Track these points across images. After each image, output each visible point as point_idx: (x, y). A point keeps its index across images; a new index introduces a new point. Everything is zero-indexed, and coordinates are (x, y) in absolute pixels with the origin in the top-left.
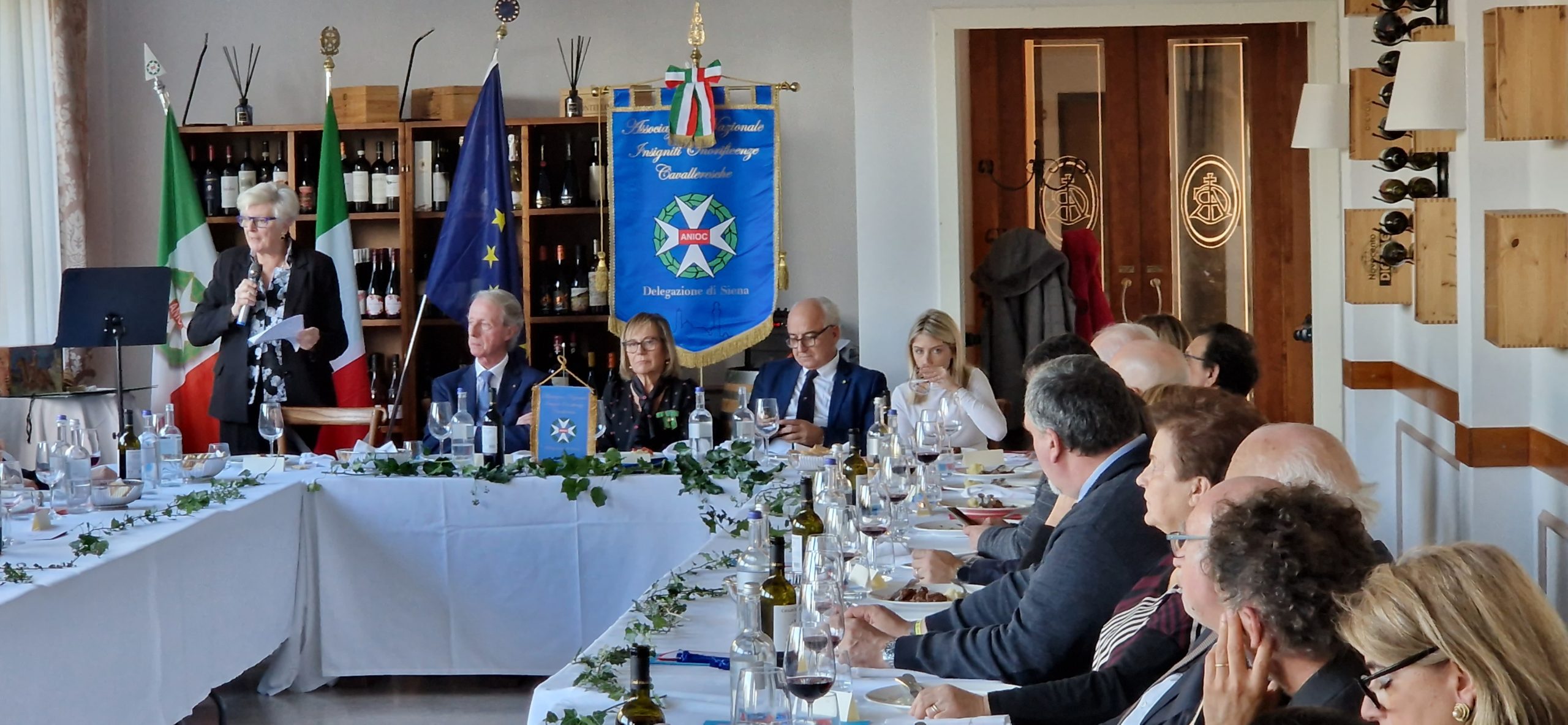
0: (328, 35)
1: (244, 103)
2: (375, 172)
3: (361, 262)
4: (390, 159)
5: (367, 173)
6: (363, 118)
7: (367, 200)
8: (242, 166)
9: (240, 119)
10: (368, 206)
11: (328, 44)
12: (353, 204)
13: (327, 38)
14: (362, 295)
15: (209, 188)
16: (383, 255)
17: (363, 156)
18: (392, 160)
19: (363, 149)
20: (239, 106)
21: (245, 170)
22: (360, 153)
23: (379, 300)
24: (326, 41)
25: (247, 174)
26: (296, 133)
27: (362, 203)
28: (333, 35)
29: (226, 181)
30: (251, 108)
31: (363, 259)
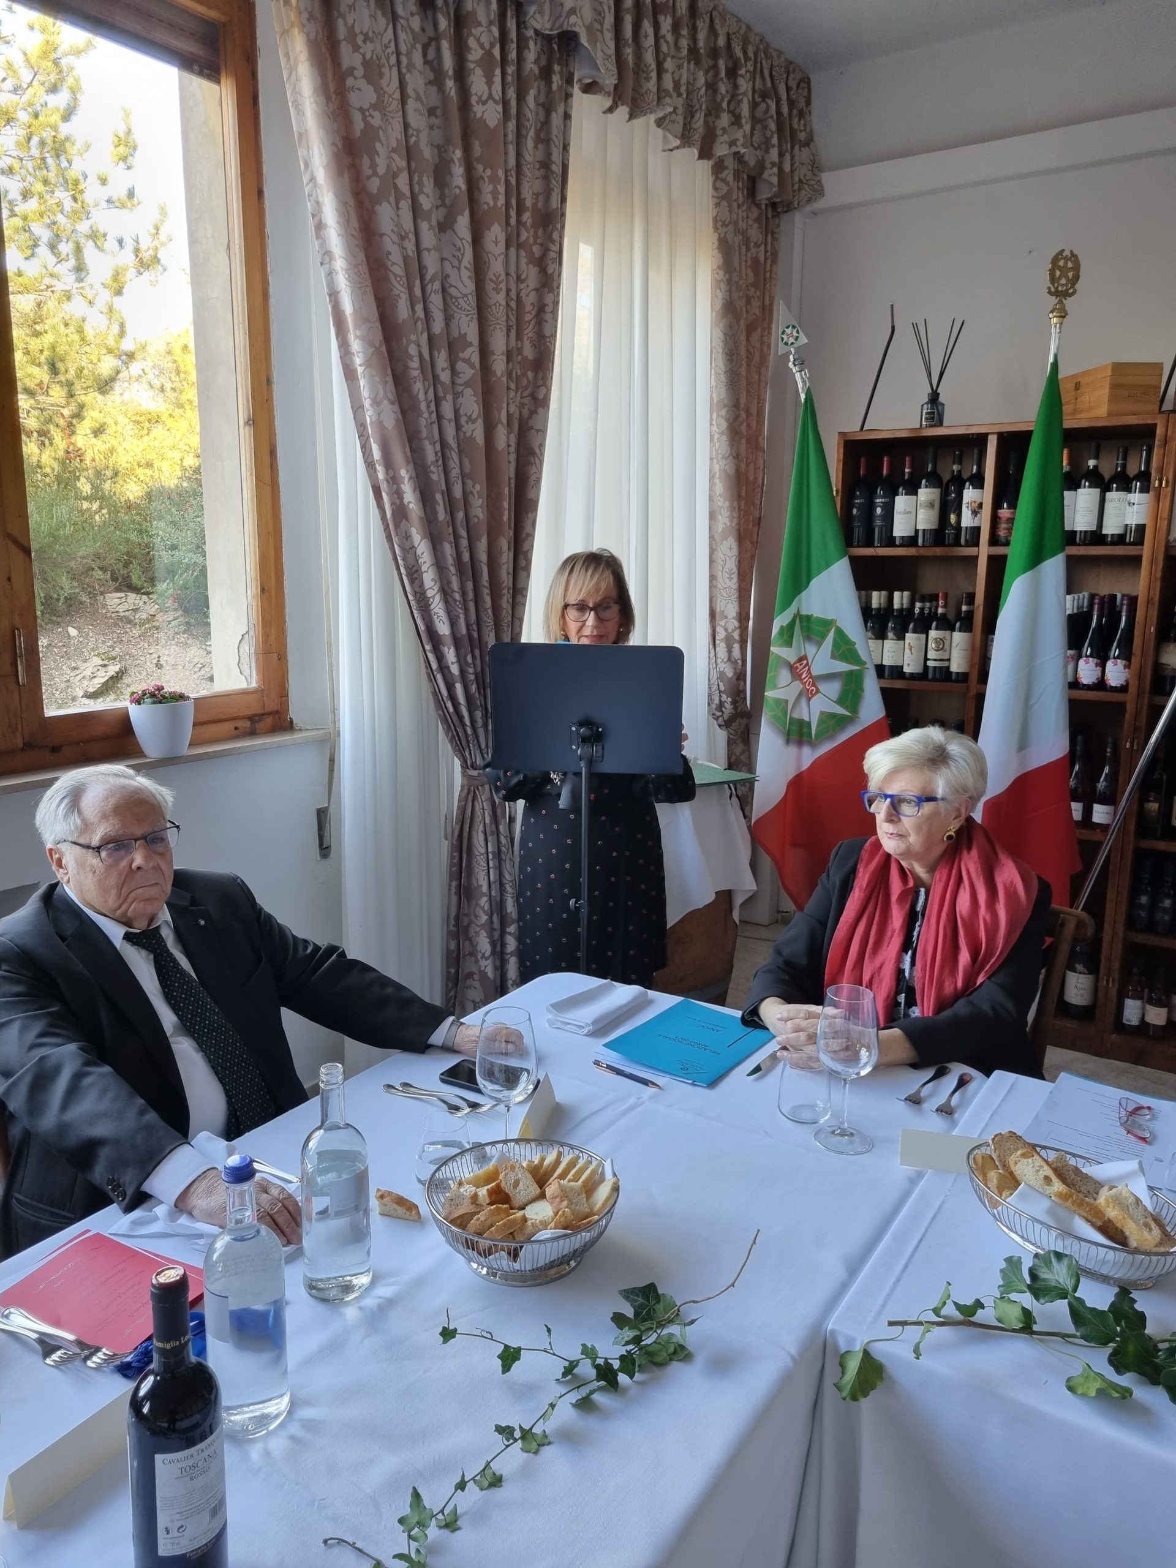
0: (1061, 263)
1: (934, 398)
2: (1109, 489)
3: (1075, 611)
4: (1136, 472)
5: (1098, 491)
6: (1102, 411)
7: (1094, 528)
8: (924, 482)
9: (927, 419)
10: (1096, 537)
11: (1060, 278)
12: (1073, 533)
13: (1059, 268)
14: (1072, 657)
15: (879, 511)
16: (1109, 605)
17: (1096, 467)
18: (1140, 472)
19: (1097, 457)
20: (927, 403)
21: (926, 487)
22: (1092, 463)
23: (1097, 665)
24: (1058, 273)
25: (930, 493)
26: (1000, 435)
27: (1086, 531)
28: (1070, 265)
29: (902, 502)
30: (943, 405)
31: (1078, 608)
